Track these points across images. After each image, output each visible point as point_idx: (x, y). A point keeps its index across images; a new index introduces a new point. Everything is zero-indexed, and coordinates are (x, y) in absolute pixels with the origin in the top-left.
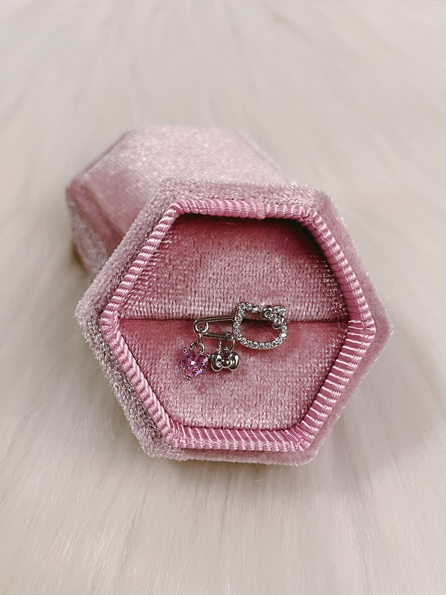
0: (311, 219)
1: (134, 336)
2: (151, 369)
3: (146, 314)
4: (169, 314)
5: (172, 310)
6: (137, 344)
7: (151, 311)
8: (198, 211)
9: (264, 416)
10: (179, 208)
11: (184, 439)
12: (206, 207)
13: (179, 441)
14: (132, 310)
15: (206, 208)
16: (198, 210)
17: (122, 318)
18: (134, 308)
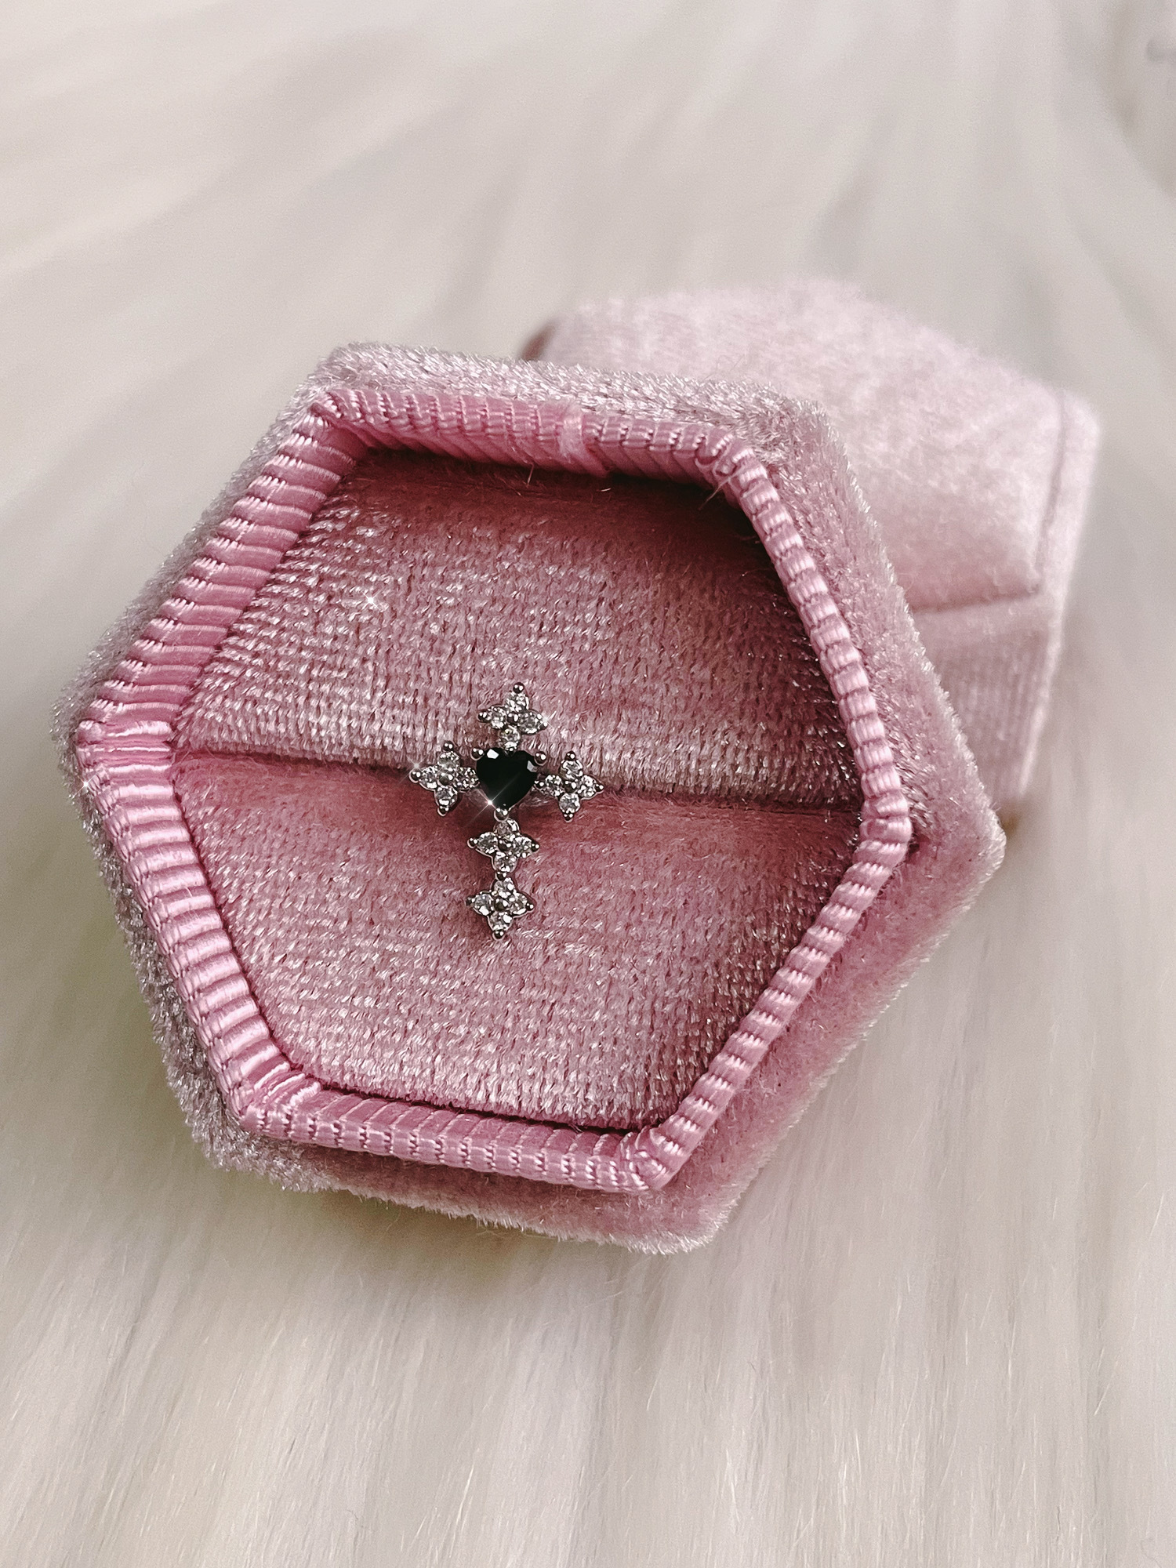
0: (726, 468)
4: (312, 742)
5: (319, 731)
9: (560, 1076)
10: (330, 413)
11: (282, 1111)
13: (266, 1114)
14: (207, 721)
17: (182, 745)
18: (210, 715)
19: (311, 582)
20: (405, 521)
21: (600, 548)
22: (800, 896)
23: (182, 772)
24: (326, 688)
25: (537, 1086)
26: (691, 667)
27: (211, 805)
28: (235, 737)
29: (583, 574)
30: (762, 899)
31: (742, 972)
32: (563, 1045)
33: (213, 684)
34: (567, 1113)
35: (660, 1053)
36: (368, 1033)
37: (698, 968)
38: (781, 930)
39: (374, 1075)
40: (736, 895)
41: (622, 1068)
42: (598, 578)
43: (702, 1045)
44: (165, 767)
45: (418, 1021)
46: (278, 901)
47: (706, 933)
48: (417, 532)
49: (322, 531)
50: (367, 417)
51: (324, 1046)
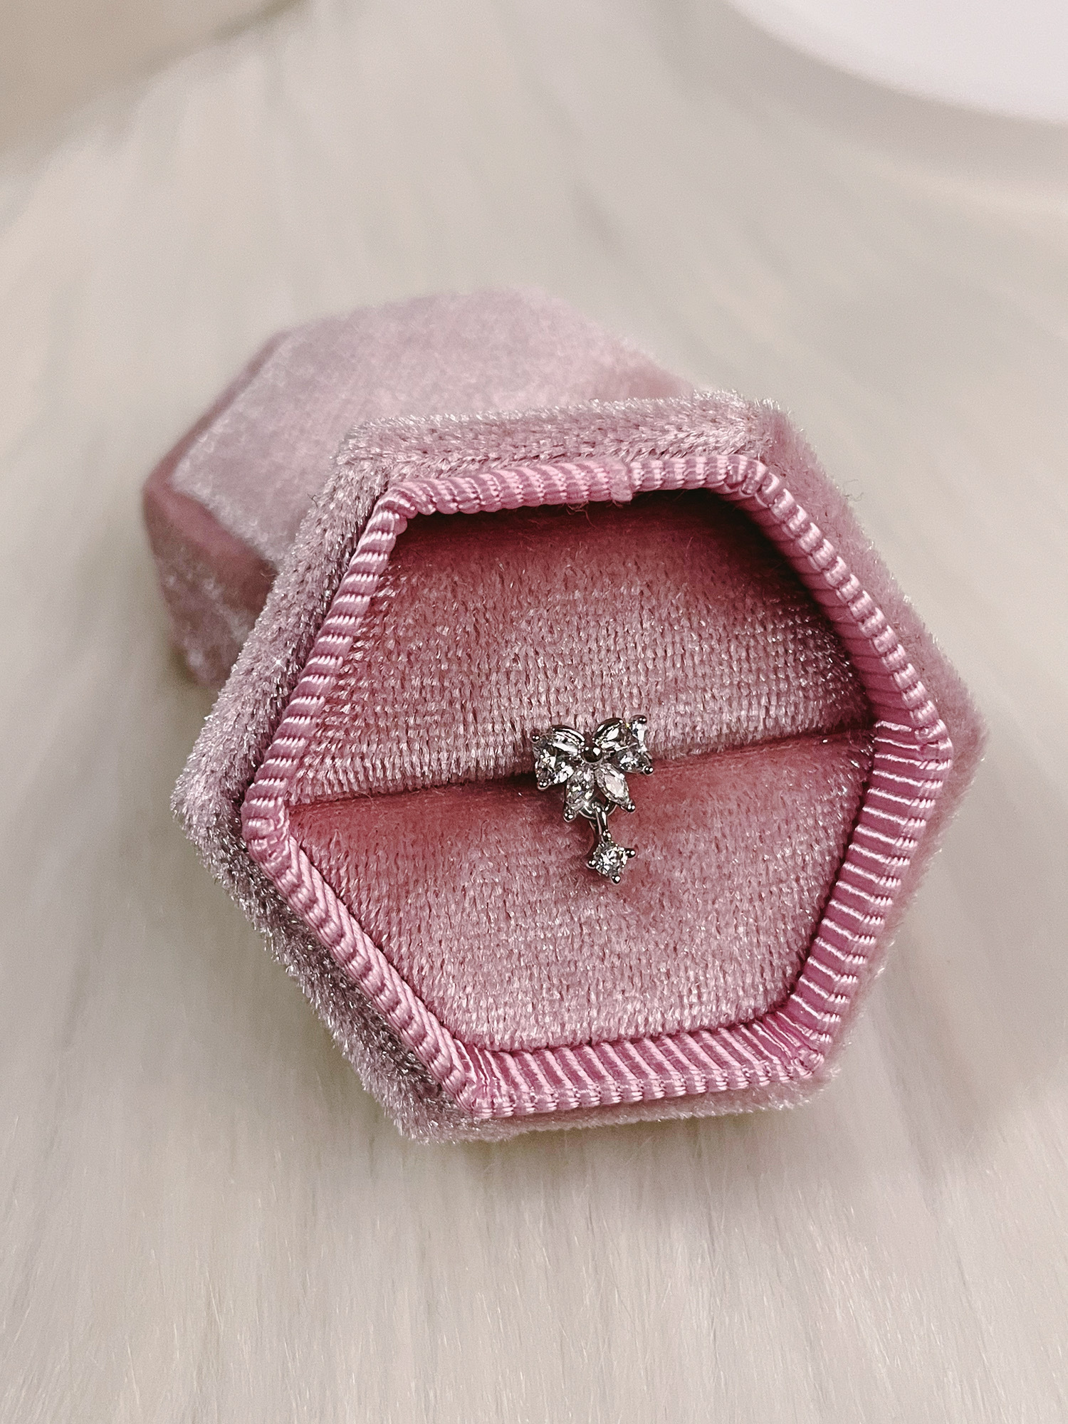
0: (751, 487)
1: (332, 846)
2: (389, 923)
3: (356, 788)
4: (414, 777)
5: (422, 768)
6: (343, 865)
7: (367, 777)
8: (455, 509)
9: (695, 1000)
10: (405, 508)
11: (505, 1096)
12: (475, 495)
13: (492, 1102)
14: (318, 780)
15: (476, 498)
16: (456, 504)
17: (294, 804)
18: (321, 775)
21: (630, 564)
27: (340, 851)
28: (345, 788)
42: (635, 590)
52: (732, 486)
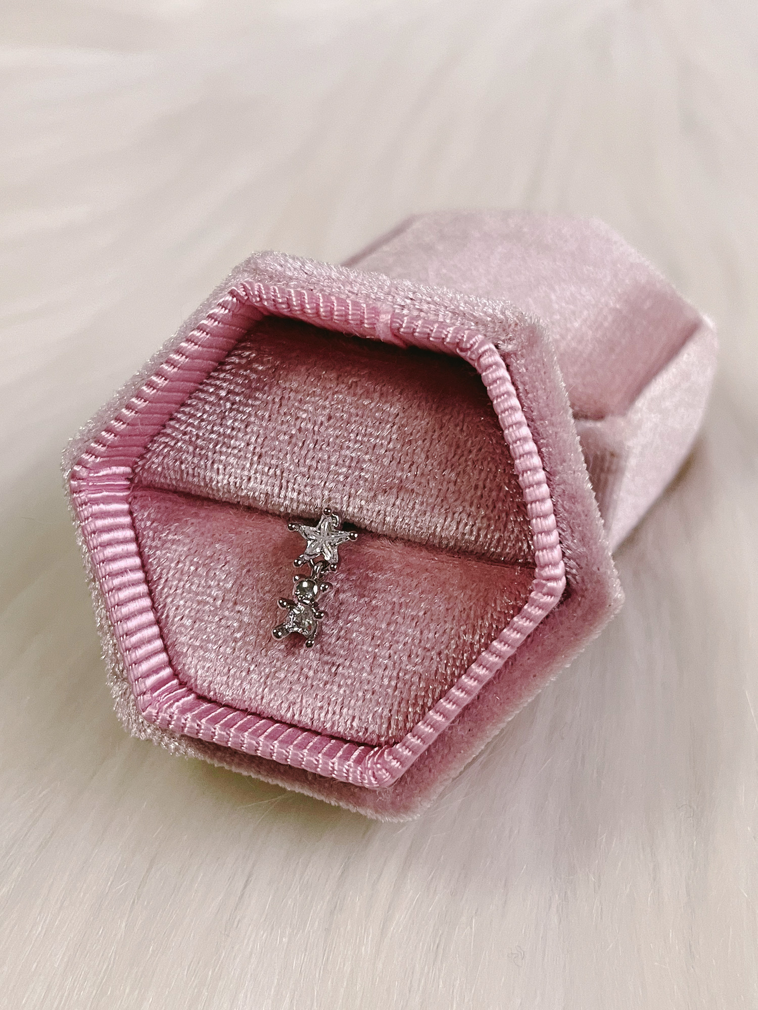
0: (474, 356)
4: (213, 489)
5: (217, 483)
7: (182, 478)
10: (242, 297)
11: (167, 714)
17: (136, 481)
18: (154, 466)
19: (223, 393)
20: (282, 363)
21: (397, 392)
22: (495, 617)
23: (135, 498)
24: (223, 458)
25: (323, 715)
26: (444, 471)
27: (148, 520)
28: (168, 481)
29: (387, 407)
30: (472, 616)
31: (454, 659)
32: (341, 692)
33: (158, 447)
34: (340, 732)
35: (400, 703)
36: (227, 669)
37: (428, 654)
38: (481, 637)
39: (228, 695)
40: (456, 613)
41: (375, 710)
42: (394, 411)
43: (425, 701)
44: (125, 494)
45: (256, 665)
46: (182, 583)
47: (435, 634)
48: (288, 370)
49: (232, 363)
50: (263, 301)
51: (199, 673)
52: (462, 350)
